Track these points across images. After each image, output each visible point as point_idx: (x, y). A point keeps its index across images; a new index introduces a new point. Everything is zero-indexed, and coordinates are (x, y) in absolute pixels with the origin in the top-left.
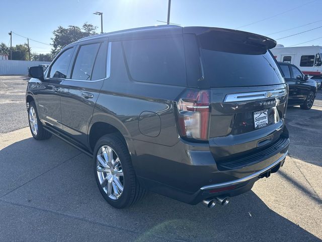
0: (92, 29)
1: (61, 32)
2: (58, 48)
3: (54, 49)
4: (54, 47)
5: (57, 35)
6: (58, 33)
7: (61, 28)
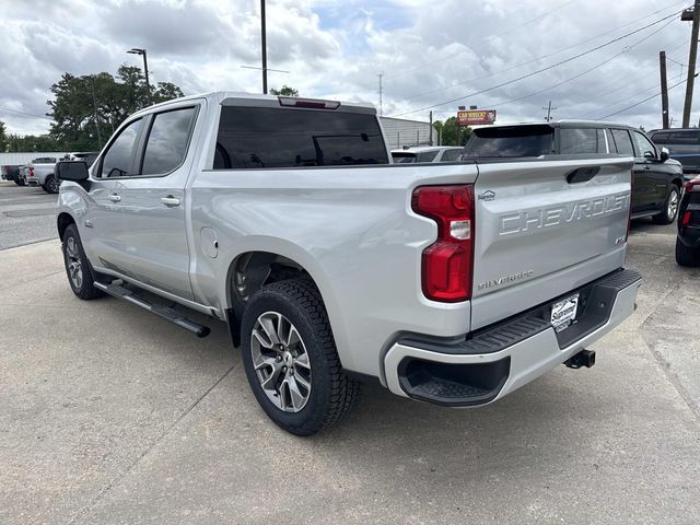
0: (140, 77)
1: (70, 87)
2: (66, 122)
3: (56, 123)
4: (56, 119)
5: (59, 94)
6: (63, 88)
7: (68, 78)
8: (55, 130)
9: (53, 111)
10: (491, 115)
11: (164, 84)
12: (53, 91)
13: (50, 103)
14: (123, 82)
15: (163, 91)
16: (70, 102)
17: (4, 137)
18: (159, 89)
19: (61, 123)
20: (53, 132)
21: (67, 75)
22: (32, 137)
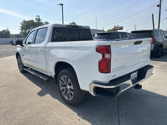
0: (40, 20)
2: (24, 31)
7: (24, 21)
9: (21, 29)
10: (122, 28)
11: (46, 22)
12: (21, 24)
13: (20, 27)
14: (36, 22)
15: (45, 24)
16: (24, 26)
17: (10, 34)
18: (44, 23)
19: (22, 31)
21: (24, 20)
22: (16, 34)
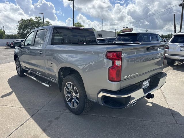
0: (40, 19)
1: (22, 22)
2: (21, 31)
3: (19, 31)
4: (19, 30)
5: (20, 24)
6: (21, 22)
8: (19, 33)
9: (18, 28)
11: (46, 21)
12: (18, 23)
13: (17, 26)
14: (36, 21)
15: (46, 23)
16: (23, 26)
17: (5, 35)
20: (18, 33)
21: (22, 19)
